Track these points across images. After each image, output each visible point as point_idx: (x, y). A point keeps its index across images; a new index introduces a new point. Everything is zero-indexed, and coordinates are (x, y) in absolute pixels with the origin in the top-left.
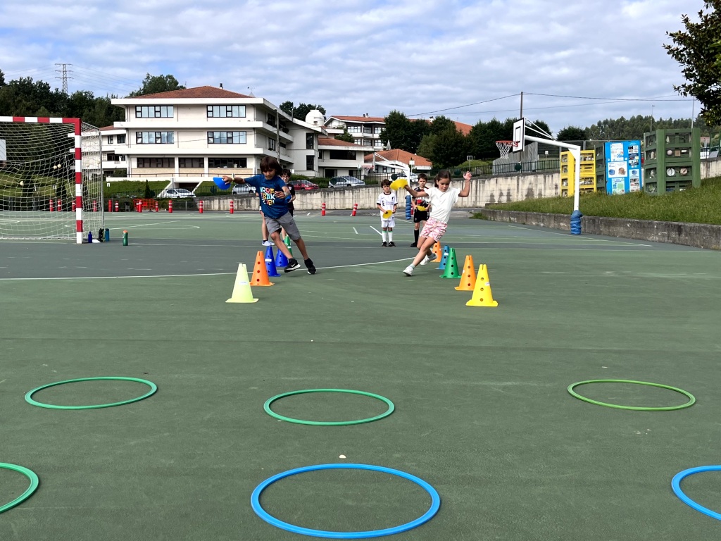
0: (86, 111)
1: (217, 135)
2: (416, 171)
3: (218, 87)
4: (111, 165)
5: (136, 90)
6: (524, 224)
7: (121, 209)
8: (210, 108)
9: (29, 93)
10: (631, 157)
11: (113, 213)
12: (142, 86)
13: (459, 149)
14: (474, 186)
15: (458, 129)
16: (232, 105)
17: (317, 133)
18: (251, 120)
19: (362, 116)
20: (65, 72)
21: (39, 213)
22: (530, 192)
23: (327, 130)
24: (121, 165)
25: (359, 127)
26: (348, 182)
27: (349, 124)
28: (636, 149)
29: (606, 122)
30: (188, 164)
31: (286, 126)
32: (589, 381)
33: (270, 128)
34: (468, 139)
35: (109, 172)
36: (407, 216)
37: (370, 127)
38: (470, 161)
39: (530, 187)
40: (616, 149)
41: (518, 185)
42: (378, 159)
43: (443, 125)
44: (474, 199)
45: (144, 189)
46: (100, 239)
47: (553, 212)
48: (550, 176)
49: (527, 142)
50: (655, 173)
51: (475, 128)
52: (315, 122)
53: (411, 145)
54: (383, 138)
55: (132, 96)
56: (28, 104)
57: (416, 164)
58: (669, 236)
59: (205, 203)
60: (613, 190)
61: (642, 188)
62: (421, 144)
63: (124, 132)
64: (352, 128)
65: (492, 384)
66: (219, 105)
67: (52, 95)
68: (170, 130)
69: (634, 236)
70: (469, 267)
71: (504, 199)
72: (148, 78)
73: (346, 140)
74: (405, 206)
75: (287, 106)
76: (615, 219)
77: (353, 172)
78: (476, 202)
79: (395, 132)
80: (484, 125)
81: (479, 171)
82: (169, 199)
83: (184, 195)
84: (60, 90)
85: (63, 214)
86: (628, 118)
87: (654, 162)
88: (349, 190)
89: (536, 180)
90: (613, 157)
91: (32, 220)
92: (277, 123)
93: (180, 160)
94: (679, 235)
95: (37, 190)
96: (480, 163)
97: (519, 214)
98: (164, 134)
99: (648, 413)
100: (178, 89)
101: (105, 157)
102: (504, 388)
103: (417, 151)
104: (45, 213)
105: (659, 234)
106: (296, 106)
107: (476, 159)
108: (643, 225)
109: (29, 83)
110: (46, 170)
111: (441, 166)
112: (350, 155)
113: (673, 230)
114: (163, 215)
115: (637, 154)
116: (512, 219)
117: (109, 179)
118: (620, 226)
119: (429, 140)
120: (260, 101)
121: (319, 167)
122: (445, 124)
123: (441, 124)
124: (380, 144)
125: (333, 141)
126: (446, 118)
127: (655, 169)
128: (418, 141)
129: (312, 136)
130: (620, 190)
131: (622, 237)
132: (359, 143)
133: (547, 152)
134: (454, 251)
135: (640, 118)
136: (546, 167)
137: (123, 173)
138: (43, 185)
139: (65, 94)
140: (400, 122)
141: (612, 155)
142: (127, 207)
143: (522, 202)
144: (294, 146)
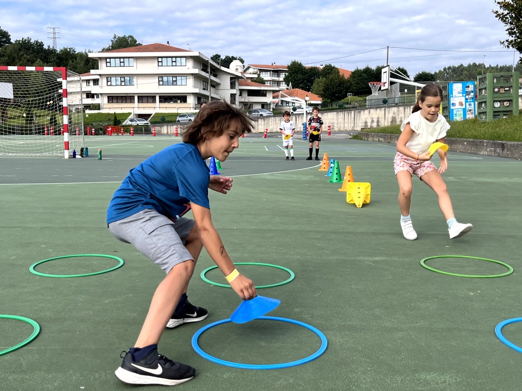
0: (70, 62)
1: (165, 79)
2: (310, 105)
3: (166, 44)
4: (89, 101)
5: (107, 46)
6: (389, 143)
7: (97, 134)
8: (160, 60)
9: (28, 49)
10: (468, 93)
11: (91, 136)
12: (111, 44)
13: (342, 88)
14: (353, 116)
15: (341, 74)
16: (176, 57)
17: (238, 77)
18: (190, 68)
19: (271, 64)
20: (54, 33)
21: (37, 136)
22: (394, 120)
23: (245, 75)
24: (96, 101)
25: (269, 73)
26: (261, 113)
27: (261, 71)
28: (471, 88)
29: (449, 68)
30: (145, 100)
31: (215, 72)
32: (436, 257)
33: (203, 74)
34: (349, 81)
35: (88, 107)
36: (304, 138)
37: (277, 72)
38: (350, 97)
39: (394, 116)
40: (457, 87)
41: (385, 114)
42: (283, 96)
43: (330, 71)
44: (352, 125)
45: (113, 118)
46: (81, 155)
48: (409, 108)
49: (392, 83)
50: (486, 105)
51: (353, 73)
52: (237, 69)
53: (307, 86)
54: (287, 80)
55: (104, 51)
56: (28, 57)
57: (311, 100)
58: (495, 151)
59: (157, 128)
60: (454, 118)
61: (476, 116)
62: (314, 84)
63: (98, 77)
64: (264, 73)
65: (365, 259)
66: (167, 57)
67: (45, 50)
68: (131, 76)
69: (469, 151)
70: (349, 175)
71: (375, 125)
72: (115, 37)
73: (259, 82)
74: (302, 130)
75: (216, 58)
76: (456, 139)
77: (264, 105)
78: (354, 127)
79: (295, 76)
80: (360, 70)
81: (357, 104)
82: (131, 126)
83: (142, 123)
84: (51, 47)
85: (54, 137)
86: (466, 65)
87: (484, 97)
88: (262, 119)
89: (398, 111)
90: (455, 93)
91: (32, 141)
92: (209, 70)
93: (138, 97)
94: (503, 150)
95: (36, 120)
96: (357, 98)
97: (385, 135)
98: (127, 79)
99: (478, 279)
100: (137, 45)
101: (85, 96)
102: (374, 262)
103: (311, 90)
104: (42, 137)
105: (488, 150)
106: (223, 57)
107: (355, 95)
108: (476, 143)
109: (29, 42)
110: (42, 106)
111: (329, 101)
112: (262, 93)
113: (498, 147)
114: (127, 138)
115: (472, 92)
116: (380, 139)
117: (87, 111)
118: (459, 144)
119: (320, 82)
120: (196, 54)
121: (240, 102)
122: (332, 70)
123: (328, 70)
124: (284, 85)
125: (250, 83)
126: (332, 66)
127: (485, 102)
128: (312, 82)
129: (234, 80)
130: (460, 118)
131: (460, 152)
132: (269, 84)
133: (406, 90)
134: (338, 163)
135: (475, 64)
136: (405, 101)
137: (98, 107)
138: (40, 116)
139: (55, 50)
140: (298, 68)
141: (454, 92)
142: (101, 132)
143: (388, 127)
144: (221, 87)
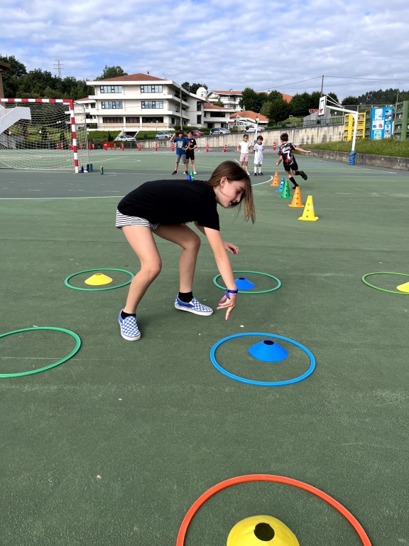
1: (146, 103)
3: (146, 74)
5: (100, 76)
6: (321, 157)
7: (96, 148)
8: (142, 87)
9: (40, 78)
10: (387, 117)
11: (92, 151)
12: (103, 73)
13: (285, 111)
14: (293, 134)
16: (155, 85)
17: (203, 102)
18: (166, 94)
19: (229, 91)
23: (208, 99)
24: (94, 121)
25: (227, 98)
26: (221, 131)
27: (221, 96)
28: (390, 112)
29: (371, 93)
30: (131, 120)
31: (185, 97)
32: (372, 273)
33: (176, 99)
34: (290, 105)
35: (89, 126)
37: (234, 97)
38: (291, 118)
39: (325, 134)
40: (379, 112)
41: (318, 133)
45: (107, 136)
46: (88, 170)
47: (339, 151)
48: (337, 127)
51: (294, 98)
52: (202, 95)
53: (257, 108)
54: (241, 104)
55: (98, 79)
56: (40, 85)
58: (406, 166)
60: (374, 137)
61: (392, 136)
62: (262, 107)
63: (94, 101)
64: (223, 98)
66: (147, 85)
67: (53, 79)
68: (121, 101)
69: (385, 166)
72: (106, 68)
73: (220, 106)
75: (185, 85)
76: (375, 155)
79: (247, 100)
80: (300, 95)
81: (296, 124)
82: (121, 141)
83: (129, 139)
84: (57, 76)
85: (64, 151)
87: (401, 120)
88: (221, 136)
92: (180, 96)
93: (126, 118)
95: (49, 137)
96: (296, 119)
97: (318, 151)
98: (117, 103)
101: (85, 117)
103: (260, 112)
105: (401, 165)
106: (191, 85)
107: (294, 117)
108: (391, 159)
110: (53, 125)
111: (274, 121)
112: (222, 115)
114: (119, 152)
115: (391, 115)
116: (315, 154)
117: (88, 130)
118: (378, 159)
119: (267, 106)
120: (170, 82)
121: (204, 122)
122: (277, 95)
123: (274, 95)
124: (239, 108)
125: (212, 106)
126: (278, 92)
127: (401, 125)
129: (200, 103)
130: (379, 137)
131: (378, 166)
132: (227, 107)
133: (335, 113)
135: (391, 90)
136: (335, 122)
137: (95, 126)
139: (60, 79)
140: (251, 94)
141: (376, 116)
142: (99, 147)
143: (320, 144)
144: (190, 109)
